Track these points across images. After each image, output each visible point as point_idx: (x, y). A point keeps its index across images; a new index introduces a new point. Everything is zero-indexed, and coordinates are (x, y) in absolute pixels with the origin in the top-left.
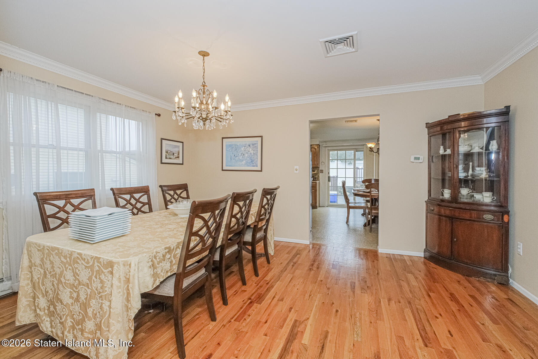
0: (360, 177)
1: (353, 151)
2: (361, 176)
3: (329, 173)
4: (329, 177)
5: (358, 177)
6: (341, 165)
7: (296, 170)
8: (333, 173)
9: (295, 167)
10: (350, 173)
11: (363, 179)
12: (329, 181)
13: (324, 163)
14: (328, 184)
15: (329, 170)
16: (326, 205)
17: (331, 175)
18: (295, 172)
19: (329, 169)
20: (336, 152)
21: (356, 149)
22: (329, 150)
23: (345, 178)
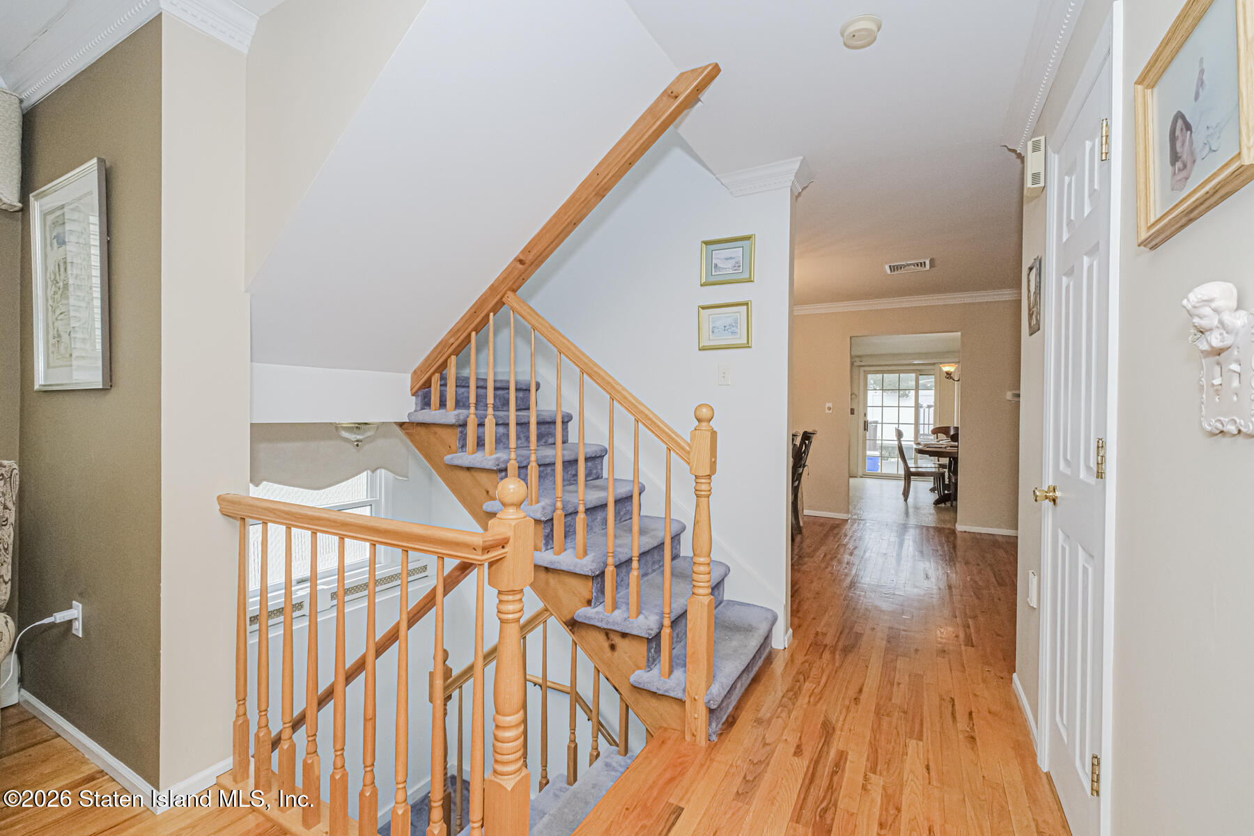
0: (926, 422)
1: (914, 375)
2: (929, 420)
3: (865, 415)
4: (866, 423)
5: (922, 422)
6: (891, 399)
7: (829, 409)
8: (872, 415)
9: (828, 405)
10: (908, 415)
11: (932, 427)
12: (866, 429)
13: (856, 396)
14: (865, 436)
15: (866, 410)
16: (860, 473)
17: (870, 418)
18: (827, 411)
19: (865, 406)
20: (881, 375)
21: (919, 370)
22: (867, 373)
23: (899, 424)
